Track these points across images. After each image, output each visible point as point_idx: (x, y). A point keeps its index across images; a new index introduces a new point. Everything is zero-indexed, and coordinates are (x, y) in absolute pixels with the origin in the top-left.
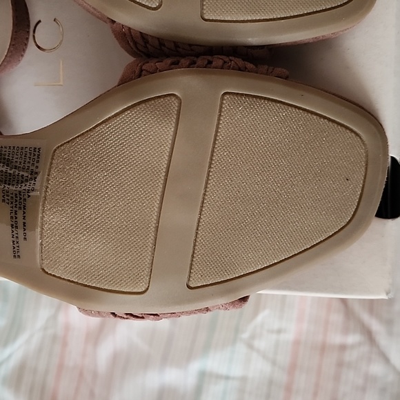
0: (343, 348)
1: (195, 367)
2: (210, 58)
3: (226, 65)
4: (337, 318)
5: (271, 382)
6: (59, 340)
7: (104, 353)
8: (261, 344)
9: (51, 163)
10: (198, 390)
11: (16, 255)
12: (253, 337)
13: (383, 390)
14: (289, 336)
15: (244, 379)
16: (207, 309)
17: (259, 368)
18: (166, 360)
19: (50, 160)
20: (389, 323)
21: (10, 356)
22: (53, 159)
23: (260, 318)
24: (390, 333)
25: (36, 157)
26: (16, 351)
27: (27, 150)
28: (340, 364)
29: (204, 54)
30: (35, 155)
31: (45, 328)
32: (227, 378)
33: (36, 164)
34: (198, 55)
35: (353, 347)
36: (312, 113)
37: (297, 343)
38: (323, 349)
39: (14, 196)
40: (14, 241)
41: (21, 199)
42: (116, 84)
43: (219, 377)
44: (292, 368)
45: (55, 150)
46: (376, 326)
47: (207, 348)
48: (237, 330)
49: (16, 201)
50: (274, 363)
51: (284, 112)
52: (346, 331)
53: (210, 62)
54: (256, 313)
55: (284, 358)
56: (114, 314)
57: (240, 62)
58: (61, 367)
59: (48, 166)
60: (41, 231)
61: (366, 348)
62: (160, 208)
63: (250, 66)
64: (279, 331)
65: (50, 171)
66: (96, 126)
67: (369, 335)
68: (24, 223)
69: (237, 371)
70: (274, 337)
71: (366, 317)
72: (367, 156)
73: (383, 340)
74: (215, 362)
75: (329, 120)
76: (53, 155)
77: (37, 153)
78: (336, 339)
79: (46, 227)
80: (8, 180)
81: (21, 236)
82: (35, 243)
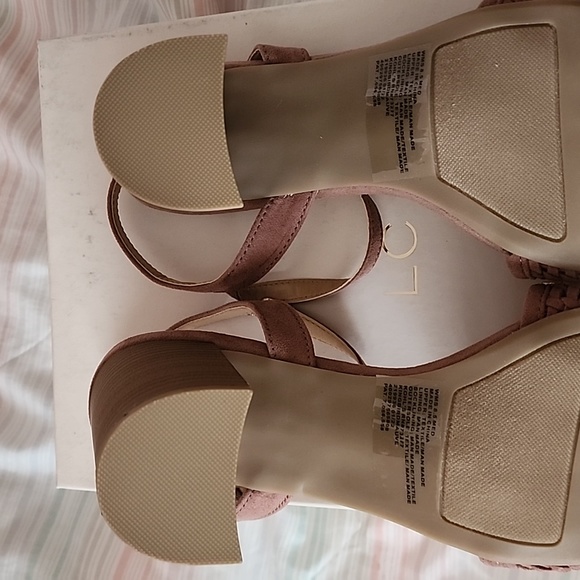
9: (452, 407)
11: (411, 499)
19: (450, 404)
22: (453, 402)
25: (433, 399)
27: (423, 391)
30: (431, 397)
33: (434, 407)
39: (409, 439)
40: (408, 486)
41: (417, 442)
45: (456, 393)
49: (412, 444)
56: (519, 565)
59: (449, 410)
60: (443, 478)
62: (573, 455)
65: (451, 415)
66: (503, 369)
68: (422, 469)
76: (454, 398)
77: (434, 395)
79: (449, 474)
80: (402, 421)
81: (418, 481)
82: (435, 489)
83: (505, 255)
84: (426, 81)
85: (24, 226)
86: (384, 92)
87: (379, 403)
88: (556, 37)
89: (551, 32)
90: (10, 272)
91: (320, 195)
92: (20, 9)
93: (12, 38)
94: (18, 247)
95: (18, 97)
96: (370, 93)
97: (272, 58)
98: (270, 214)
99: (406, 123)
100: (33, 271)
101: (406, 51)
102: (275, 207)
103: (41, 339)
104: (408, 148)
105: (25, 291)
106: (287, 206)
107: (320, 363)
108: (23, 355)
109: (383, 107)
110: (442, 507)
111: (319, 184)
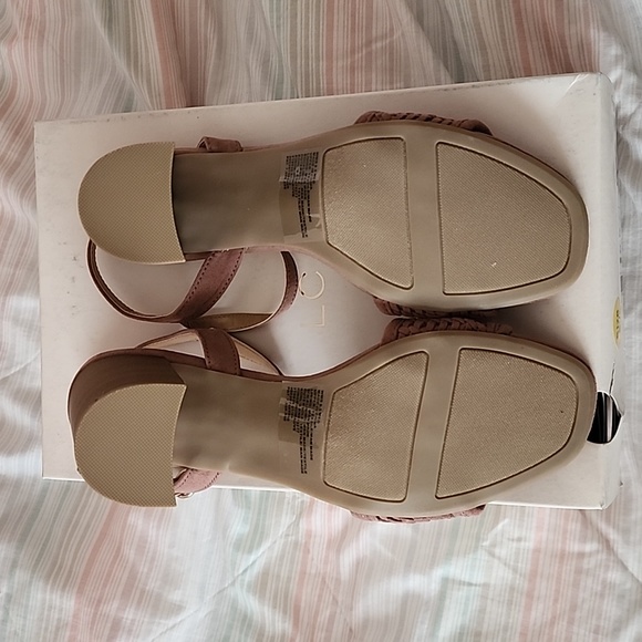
0: (581, 555)
1: (438, 573)
2: (449, 320)
3: (462, 327)
4: (575, 527)
5: (512, 589)
6: (302, 547)
7: (348, 559)
8: (501, 552)
9: (332, 403)
10: (442, 596)
11: (304, 470)
12: (494, 545)
13: (621, 597)
14: (530, 545)
15: (486, 586)
16: (451, 515)
17: (500, 575)
18: (409, 566)
20: (625, 532)
21: (254, 562)
22: (333, 399)
23: (500, 526)
24: (627, 542)
26: (259, 558)
27: (313, 392)
28: (579, 571)
29: (446, 317)
30: (319, 396)
31: (287, 535)
32: (470, 584)
33: (320, 403)
34: (440, 318)
35: (591, 554)
36: (531, 361)
37: (537, 551)
38: (563, 556)
39: (303, 426)
40: (302, 461)
41: (308, 429)
42: (380, 342)
43: (462, 583)
44: (533, 575)
45: (335, 392)
46: (613, 535)
47: (449, 555)
48: (478, 539)
49: (304, 430)
50: (515, 570)
51: (509, 361)
52: (583, 539)
53: (450, 324)
54: (496, 522)
55: (525, 566)
56: (378, 517)
57: (472, 323)
58: (303, 573)
61: (603, 556)
63: (481, 326)
64: (519, 540)
65: (331, 408)
67: (607, 544)
68: (311, 447)
69: (479, 578)
70: (515, 544)
71: (603, 526)
72: (577, 393)
73: (620, 548)
74: (457, 569)
75: (545, 365)
76: (334, 397)
77: (320, 394)
78: (574, 547)
79: (328, 451)
80: (298, 414)
81: (308, 457)
82: (320, 461)
83: (373, 299)
84: (319, 174)
85: (17, 266)
86: (291, 179)
87: (283, 401)
88: (405, 147)
89: (402, 143)
90: (4, 304)
91: (249, 250)
92: (15, 79)
93: (8, 103)
94: (11, 283)
95: (13, 155)
96: (282, 179)
97: (214, 148)
98: (212, 264)
99: (306, 202)
100: (24, 303)
101: (306, 151)
102: (216, 259)
103: (29, 361)
104: (307, 220)
105: (16, 321)
106: (224, 258)
107: (243, 373)
108: (13, 375)
109: (290, 190)
110: (324, 475)
111: (247, 243)
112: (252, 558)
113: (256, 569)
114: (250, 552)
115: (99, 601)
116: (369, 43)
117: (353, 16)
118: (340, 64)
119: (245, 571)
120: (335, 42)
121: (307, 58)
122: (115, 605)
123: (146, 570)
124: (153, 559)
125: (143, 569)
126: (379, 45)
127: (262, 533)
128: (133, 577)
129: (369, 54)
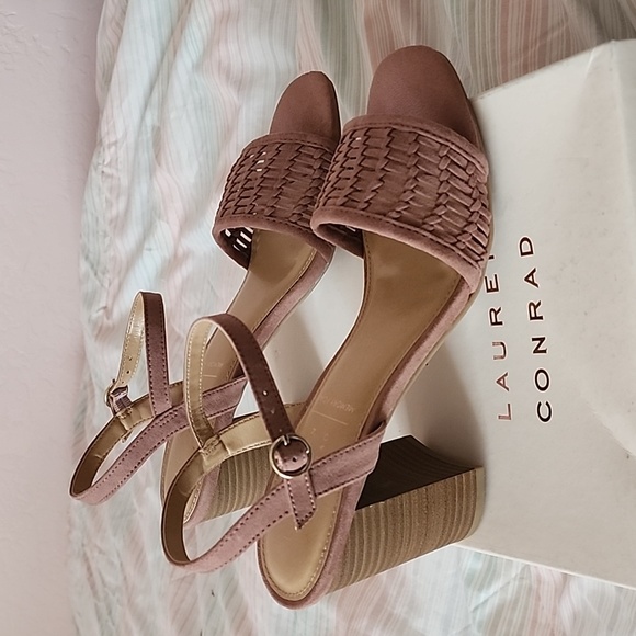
6: (534, 594)
21: (486, 601)
26: (492, 597)
112: (483, 597)
113: (488, 609)
114: (480, 590)
115: (352, 617)
116: (544, 34)
117: (529, 10)
118: (514, 64)
119: (476, 608)
120: (509, 42)
121: (486, 66)
122: (365, 623)
123: (395, 594)
124: (402, 584)
125: (393, 592)
126: (555, 34)
127: (494, 571)
128: (384, 598)
129: (543, 47)
